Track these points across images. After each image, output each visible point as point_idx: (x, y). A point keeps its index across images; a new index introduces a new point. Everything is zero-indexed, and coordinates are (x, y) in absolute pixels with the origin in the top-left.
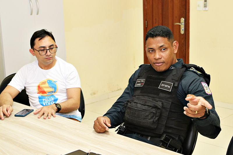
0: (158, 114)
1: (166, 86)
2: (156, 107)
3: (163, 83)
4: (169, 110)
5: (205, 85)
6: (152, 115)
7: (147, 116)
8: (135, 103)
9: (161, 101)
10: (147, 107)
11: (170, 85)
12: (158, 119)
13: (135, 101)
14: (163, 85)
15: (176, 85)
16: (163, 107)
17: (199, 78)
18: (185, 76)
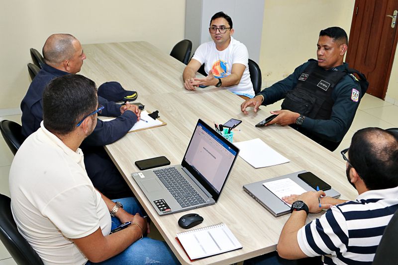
0: (310, 108)
1: (324, 85)
2: (309, 102)
3: (322, 82)
4: (320, 107)
5: (355, 92)
6: (304, 108)
7: (300, 108)
8: (293, 95)
9: (316, 98)
10: (301, 100)
11: (327, 85)
12: (309, 113)
13: (294, 93)
14: (321, 84)
15: (332, 86)
16: (316, 103)
17: (354, 84)
18: (344, 79)
